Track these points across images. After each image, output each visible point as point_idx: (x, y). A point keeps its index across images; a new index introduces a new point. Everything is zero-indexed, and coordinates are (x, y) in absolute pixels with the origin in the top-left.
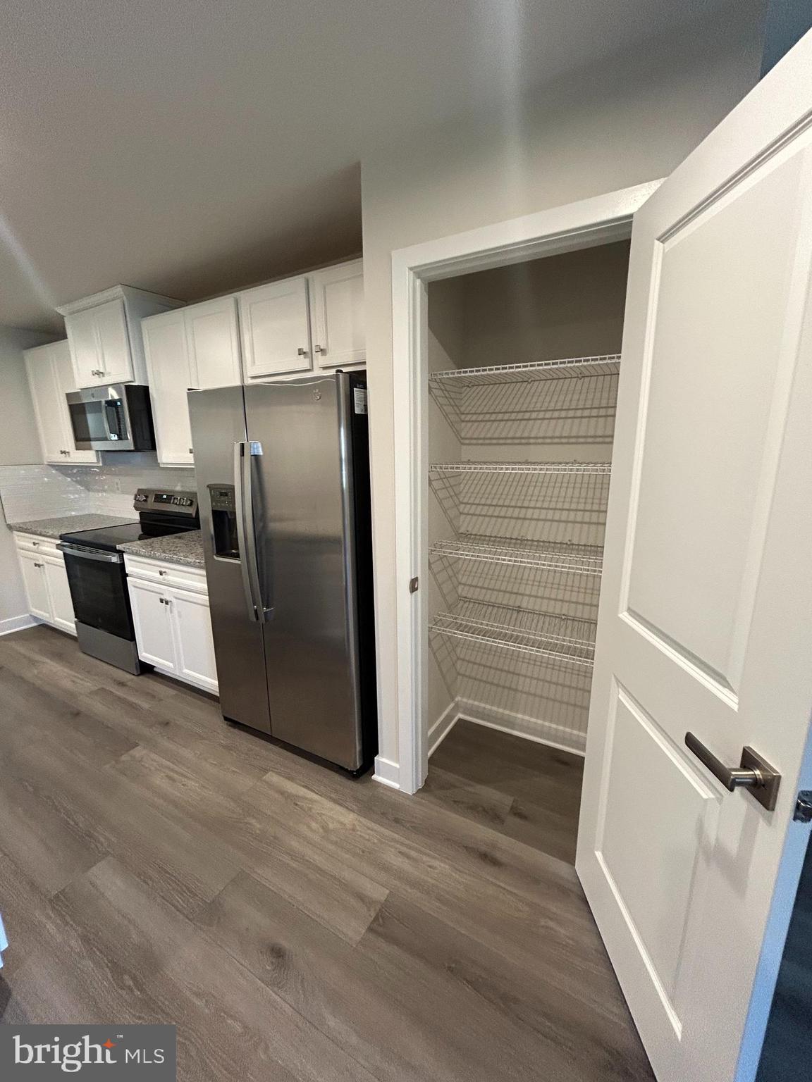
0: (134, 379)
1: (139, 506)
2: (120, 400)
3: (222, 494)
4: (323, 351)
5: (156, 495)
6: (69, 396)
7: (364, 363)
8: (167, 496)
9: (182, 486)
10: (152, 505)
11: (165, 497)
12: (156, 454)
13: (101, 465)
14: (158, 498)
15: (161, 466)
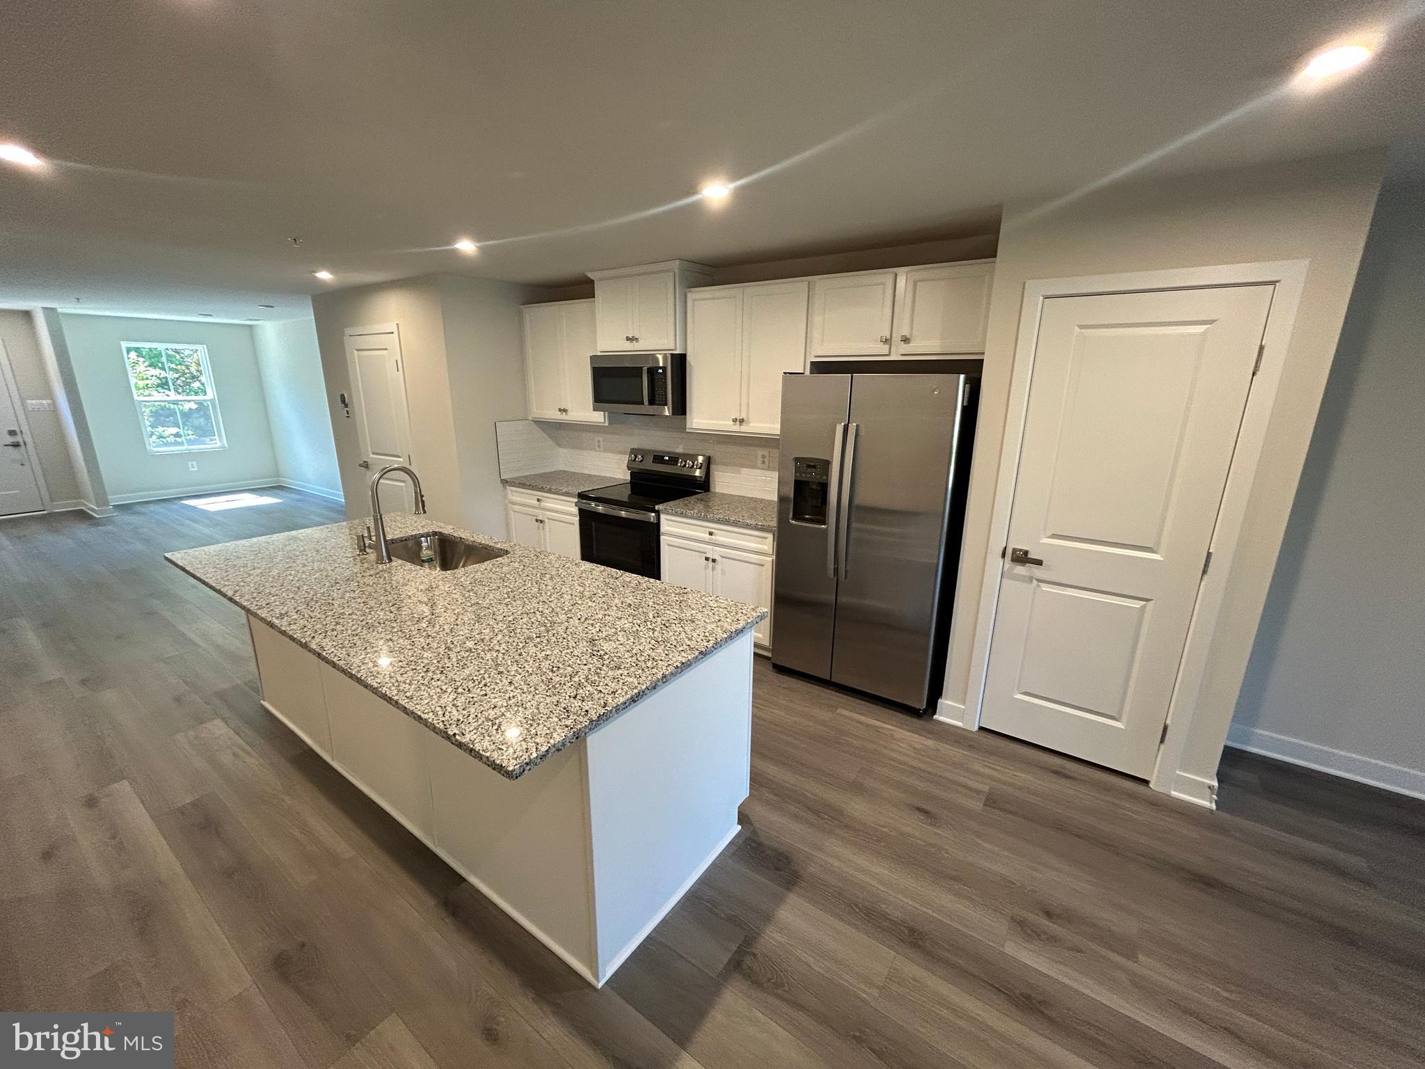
0: (676, 348)
1: (632, 466)
2: (664, 368)
3: (809, 466)
4: (906, 340)
5: (654, 456)
6: (593, 358)
7: (983, 353)
8: (669, 457)
9: (684, 449)
10: (649, 465)
11: (667, 458)
12: (685, 419)
13: (607, 424)
14: (658, 458)
15: (687, 431)
